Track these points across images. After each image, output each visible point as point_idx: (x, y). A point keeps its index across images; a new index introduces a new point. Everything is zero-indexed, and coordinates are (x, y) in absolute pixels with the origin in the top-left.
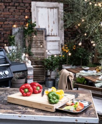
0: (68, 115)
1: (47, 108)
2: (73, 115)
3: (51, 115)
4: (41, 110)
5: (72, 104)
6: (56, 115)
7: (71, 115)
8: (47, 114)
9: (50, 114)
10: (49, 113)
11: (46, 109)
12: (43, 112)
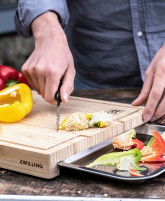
0: (105, 188)
1: (25, 163)
2: (125, 192)
3: (34, 194)
4: (7, 171)
5: (132, 143)
6: (53, 193)
7: (115, 193)
8: (23, 188)
9: (35, 187)
10: (33, 183)
11: (23, 166)
12: (8, 180)
